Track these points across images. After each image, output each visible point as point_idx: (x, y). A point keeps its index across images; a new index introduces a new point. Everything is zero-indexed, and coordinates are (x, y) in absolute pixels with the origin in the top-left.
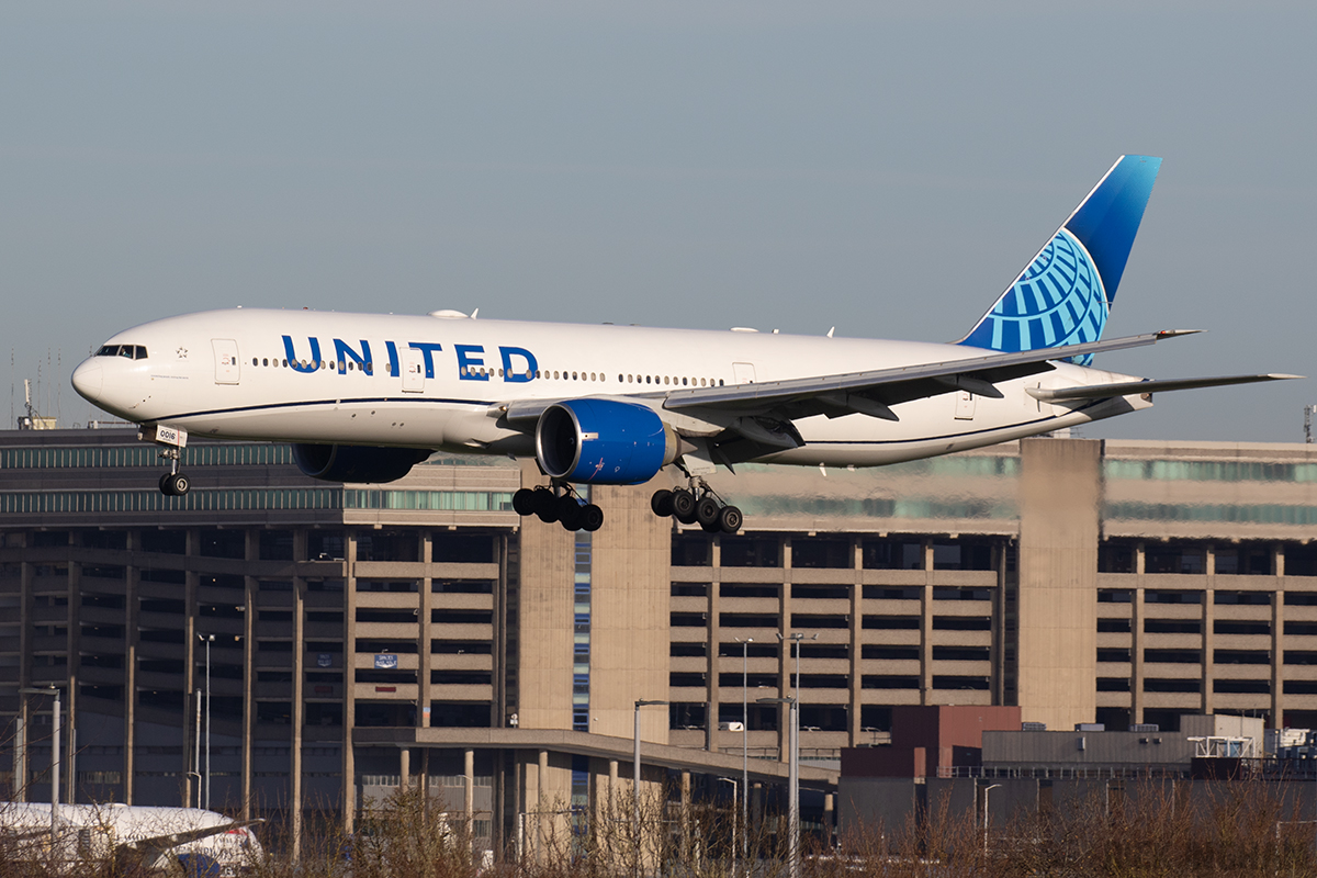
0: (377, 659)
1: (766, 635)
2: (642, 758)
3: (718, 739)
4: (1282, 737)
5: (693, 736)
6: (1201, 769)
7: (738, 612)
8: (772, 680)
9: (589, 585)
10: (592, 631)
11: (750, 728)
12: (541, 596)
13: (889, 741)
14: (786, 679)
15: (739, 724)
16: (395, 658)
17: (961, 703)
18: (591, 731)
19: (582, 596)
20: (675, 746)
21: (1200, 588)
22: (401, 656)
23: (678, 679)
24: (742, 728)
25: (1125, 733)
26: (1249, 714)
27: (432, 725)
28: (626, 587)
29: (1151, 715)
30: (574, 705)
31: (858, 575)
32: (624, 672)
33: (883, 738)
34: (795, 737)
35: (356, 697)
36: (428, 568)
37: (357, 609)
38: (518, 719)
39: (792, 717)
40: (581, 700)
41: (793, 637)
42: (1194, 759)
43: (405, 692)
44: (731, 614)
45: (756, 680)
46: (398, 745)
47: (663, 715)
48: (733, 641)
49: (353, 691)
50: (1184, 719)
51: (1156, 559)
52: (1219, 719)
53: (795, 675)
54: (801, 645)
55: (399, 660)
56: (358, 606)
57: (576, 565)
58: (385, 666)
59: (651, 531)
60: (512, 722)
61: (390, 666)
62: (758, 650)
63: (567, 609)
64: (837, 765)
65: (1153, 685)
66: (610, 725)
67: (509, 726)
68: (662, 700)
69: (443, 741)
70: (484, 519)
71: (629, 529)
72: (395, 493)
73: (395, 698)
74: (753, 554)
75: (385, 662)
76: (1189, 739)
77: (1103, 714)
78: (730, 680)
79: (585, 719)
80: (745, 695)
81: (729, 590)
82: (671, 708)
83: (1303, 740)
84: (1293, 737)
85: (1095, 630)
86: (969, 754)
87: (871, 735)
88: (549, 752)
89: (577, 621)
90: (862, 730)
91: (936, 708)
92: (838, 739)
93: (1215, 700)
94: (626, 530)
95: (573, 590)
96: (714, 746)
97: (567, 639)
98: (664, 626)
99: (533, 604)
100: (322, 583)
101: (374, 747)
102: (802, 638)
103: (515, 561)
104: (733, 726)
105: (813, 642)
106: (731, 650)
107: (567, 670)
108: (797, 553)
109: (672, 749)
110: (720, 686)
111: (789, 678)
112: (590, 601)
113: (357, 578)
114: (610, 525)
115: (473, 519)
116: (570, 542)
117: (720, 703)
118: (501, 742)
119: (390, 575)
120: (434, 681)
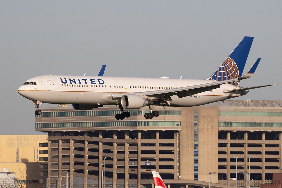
0: (146, 163)
2: (211, 186)
3: (230, 182)
5: (223, 181)
8: (242, 167)
9: (198, 144)
10: (199, 156)
11: (238, 179)
12: (186, 147)
15: (235, 178)
16: (150, 163)
18: (199, 180)
22: (152, 162)
23: (220, 167)
28: (207, 145)
30: (195, 174)
31: (264, 141)
32: (207, 165)
33: (270, 181)
34: (249, 182)
36: (158, 140)
38: (181, 177)
39: (247, 176)
40: (196, 172)
41: (248, 157)
44: (233, 151)
45: (239, 167)
46: (151, 184)
47: (217, 176)
48: (233, 158)
49: (140, 171)
53: (249, 166)
54: (250, 159)
55: (151, 163)
56: (141, 150)
57: (195, 139)
58: (148, 165)
59: (213, 131)
62: (240, 160)
63: (192, 150)
66: (203, 179)
68: (216, 172)
70: (172, 128)
71: (207, 130)
72: (150, 122)
73: (151, 172)
74: (238, 136)
75: (148, 163)
78: (233, 167)
79: (197, 177)
80: (236, 171)
81: (232, 145)
82: (218, 174)
87: (268, 181)
88: (188, 185)
89: (195, 153)
90: (265, 180)
92: (260, 182)
95: (194, 146)
96: (229, 184)
97: (192, 158)
98: (216, 154)
99: (184, 149)
100: (132, 144)
101: (145, 184)
102: (250, 157)
104: (233, 179)
105: (253, 158)
106: (233, 160)
107: (192, 165)
108: (249, 136)
109: (218, 184)
110: (230, 169)
111: (247, 167)
112: (198, 148)
113: (141, 143)
114: (203, 130)
115: (169, 128)
116: (193, 134)
117: (230, 173)
118: (177, 183)
119: (149, 142)
120: (160, 168)
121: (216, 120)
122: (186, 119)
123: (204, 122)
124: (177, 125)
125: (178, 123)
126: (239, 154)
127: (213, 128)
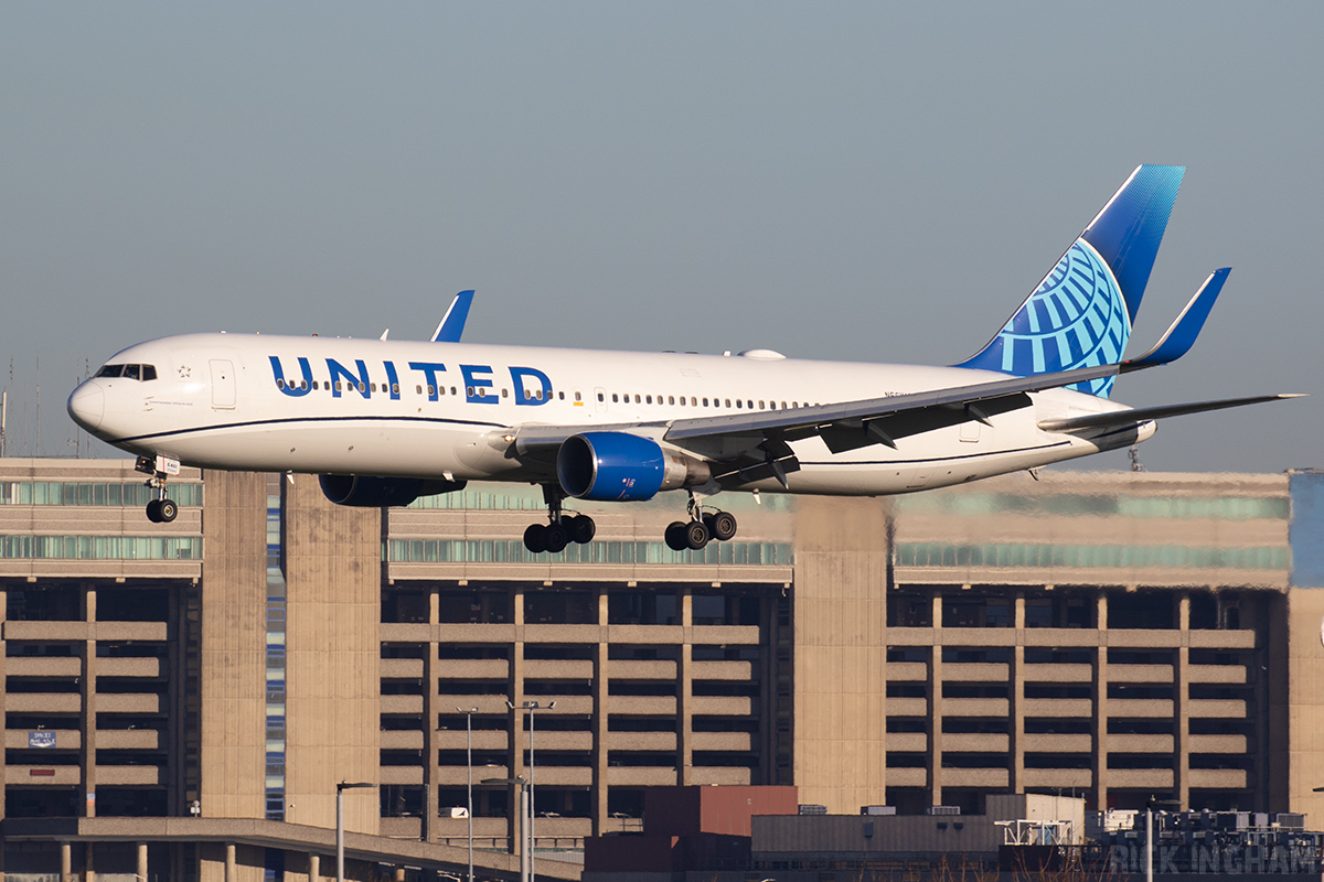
0: (31, 737)
1: (494, 704)
2: (346, 851)
3: (437, 826)
4: (1106, 820)
5: (411, 825)
6: (1008, 858)
7: (461, 676)
8: (503, 758)
9: (283, 647)
10: (288, 700)
11: (475, 814)
12: (227, 659)
13: (642, 829)
14: (519, 756)
15: (462, 809)
16: (53, 736)
17: (726, 783)
18: (287, 820)
19: (276, 661)
20: (386, 837)
21: (1008, 644)
22: (60, 733)
23: (390, 758)
24: (466, 815)
25: (920, 818)
26: (1067, 792)
27: (97, 815)
28: (327, 649)
29: (950, 794)
30: (268, 790)
31: (603, 632)
32: (326, 748)
33: (635, 825)
34: (529, 826)
35: (7, 782)
36: (91, 627)
37: (7, 677)
38: (200, 806)
39: (524, 801)
40: (275, 783)
41: (526, 704)
42: (1003, 847)
43: (67, 775)
44: (452, 679)
45: (482, 757)
46: (57, 838)
47: (373, 800)
48: (455, 711)
49: (3, 775)
50: (990, 799)
51: (955, 611)
52: (1030, 798)
53: (529, 751)
54: (534, 715)
55: (58, 737)
56: (9, 674)
57: (268, 623)
58: (42, 745)
59: (356, 581)
60: (193, 810)
61: (47, 745)
62: (484, 722)
63: (258, 674)
64: (580, 857)
65: (954, 760)
66: (309, 814)
67: (188, 814)
68: (372, 782)
69: (109, 833)
70: (157, 569)
71: (330, 579)
72: (52, 540)
73: (54, 783)
74: (479, 609)
75: (42, 740)
76: (996, 823)
77: (894, 795)
78: (452, 758)
79: (280, 806)
80: (469, 776)
81: (450, 651)
82: (381, 792)
83: (1131, 823)
84: (1119, 820)
85: (884, 694)
86: (735, 844)
87: (620, 821)
88: (237, 845)
89: (269, 689)
90: (609, 816)
91: (696, 789)
92: (582, 827)
93: (1026, 776)
94: (327, 581)
95: (265, 652)
96: (433, 835)
97: (258, 711)
98: (373, 695)
99: (216, 670)
101: (29, 842)
102: (536, 707)
103: (195, 618)
104: (456, 812)
105: (549, 711)
106: (452, 722)
107: (258, 747)
108: (531, 607)
109: (383, 840)
110: (440, 764)
111: (522, 755)
112: (285, 665)
113: (8, 641)
114: (308, 575)
115: (145, 569)
116: (260, 595)
117: (440, 786)
118: (181, 833)
119: (46, 636)
120: (99, 762)
121: (371, 531)
122: (227, 526)
123: (314, 538)
124: (185, 554)
125: (184, 545)
126: (480, 693)
127: (356, 566)
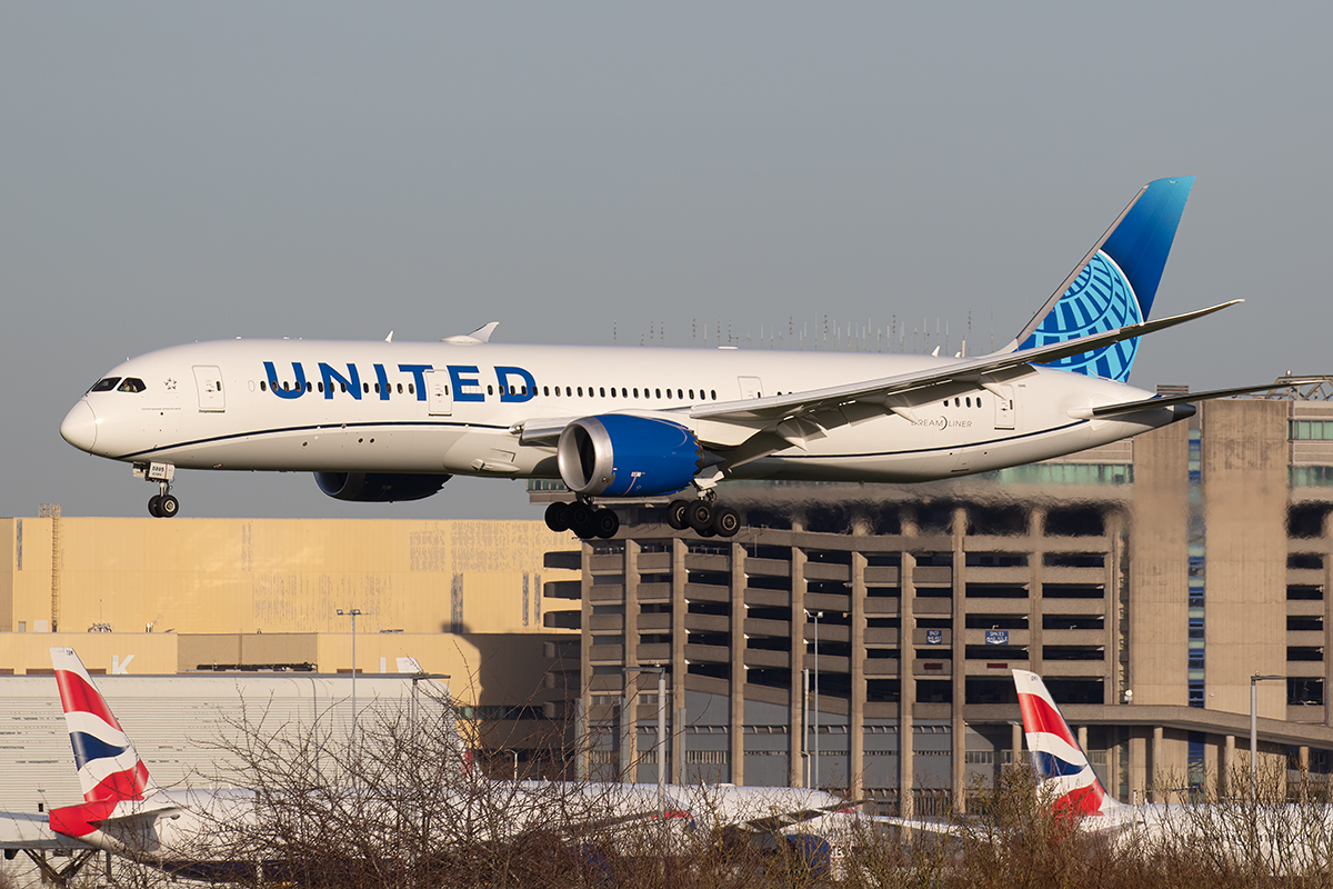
0: (988, 635)
2: (1258, 734)
5: (1308, 711)
9: (1203, 558)
10: (1207, 605)
12: (1155, 568)
16: (1006, 634)
18: (1207, 707)
19: (1197, 570)
20: (1292, 722)
22: (1011, 632)
23: (1295, 654)
28: (1241, 559)
30: (1190, 681)
32: (1240, 646)
35: (968, 674)
36: (1038, 542)
37: (967, 584)
38: (1133, 695)
40: (1197, 675)
47: (1281, 690)
49: (963, 668)
55: (1010, 636)
56: (969, 581)
57: (1189, 538)
58: (996, 642)
59: (1265, 503)
60: (1126, 698)
61: (1001, 642)
63: (1180, 583)
66: (1225, 700)
68: (1279, 675)
73: (1005, 674)
75: (996, 639)
79: (1201, 695)
82: (1288, 682)
88: (1164, 728)
89: (1191, 595)
95: (1187, 563)
97: (1182, 614)
98: (1280, 599)
99: (1146, 578)
100: (930, 558)
107: (1181, 645)
109: (1290, 725)
112: (1204, 574)
113: (967, 553)
116: (1183, 515)
118: (1116, 718)
120: (1046, 657)
121: (1279, 459)
122: (1155, 455)
123: (1228, 465)
124: (1118, 479)
125: (1119, 471)
127: (1265, 490)
